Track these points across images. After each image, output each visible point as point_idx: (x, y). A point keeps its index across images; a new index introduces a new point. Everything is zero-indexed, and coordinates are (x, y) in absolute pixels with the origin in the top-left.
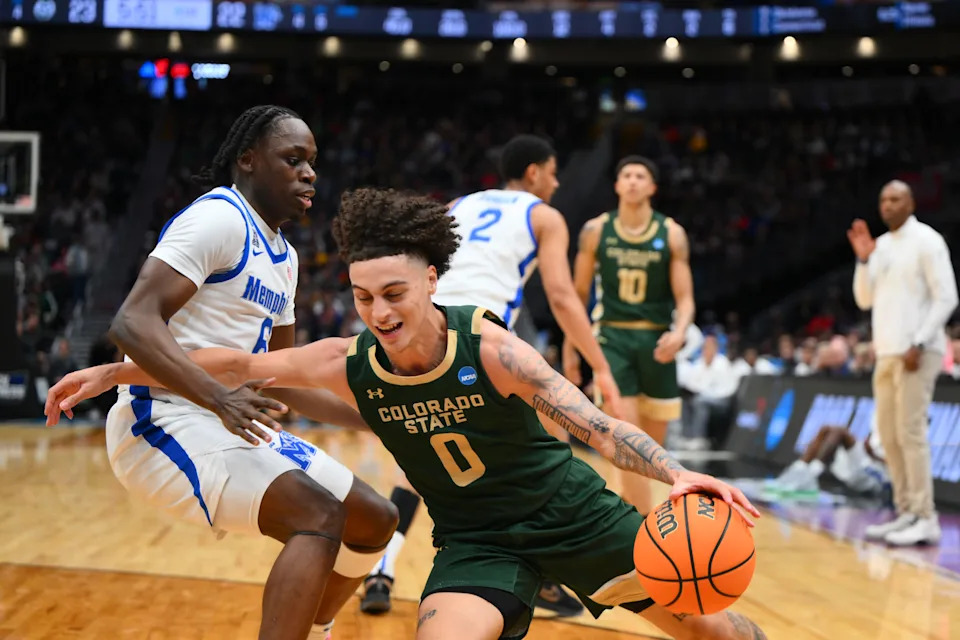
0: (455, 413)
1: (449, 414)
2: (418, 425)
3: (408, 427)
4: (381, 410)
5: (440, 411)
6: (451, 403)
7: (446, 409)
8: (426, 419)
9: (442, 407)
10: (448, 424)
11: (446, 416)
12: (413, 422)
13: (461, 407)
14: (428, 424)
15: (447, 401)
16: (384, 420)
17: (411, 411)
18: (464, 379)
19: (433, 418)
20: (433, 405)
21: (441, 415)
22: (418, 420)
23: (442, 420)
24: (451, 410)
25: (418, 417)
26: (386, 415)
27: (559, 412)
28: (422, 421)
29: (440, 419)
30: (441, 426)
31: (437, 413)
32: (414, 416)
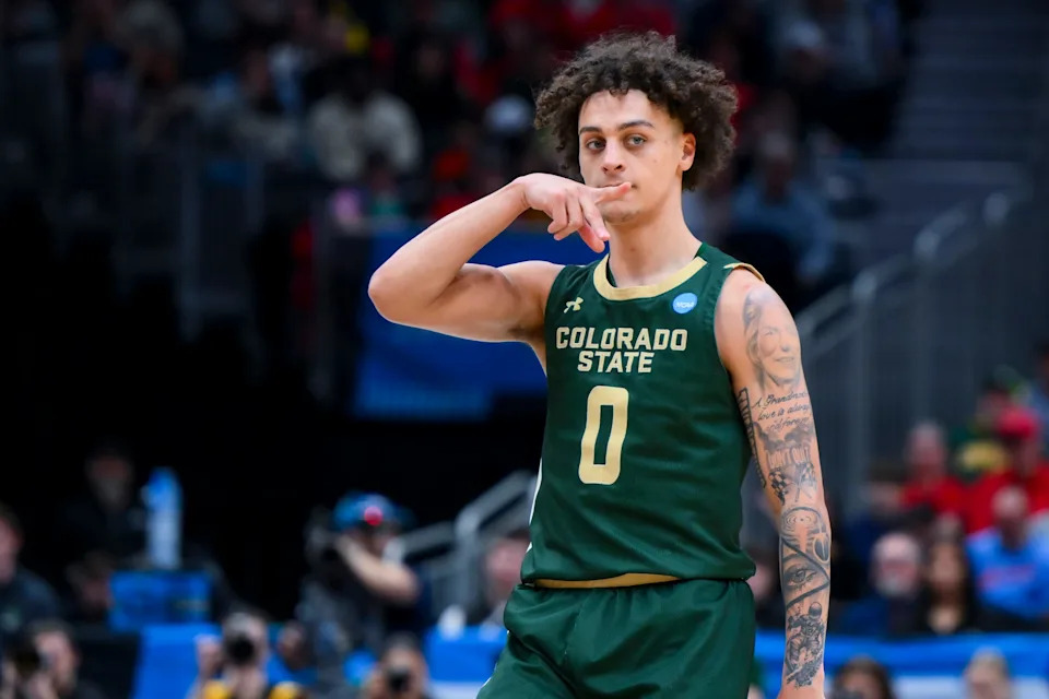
0: (643, 354)
1: (637, 354)
2: (596, 360)
3: (582, 359)
4: (561, 331)
5: (629, 346)
7: (637, 347)
9: (633, 343)
10: (629, 369)
11: (632, 356)
12: (591, 354)
13: (657, 346)
14: (608, 360)
15: (644, 332)
17: (597, 339)
18: (679, 305)
19: (618, 355)
20: (626, 335)
21: (627, 354)
23: (625, 361)
24: (642, 348)
25: (601, 349)
26: (563, 337)
28: (602, 355)
29: (623, 357)
30: (620, 370)
31: (624, 349)
32: (596, 347)
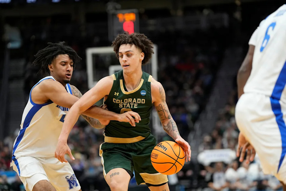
0: (135, 104)
1: (133, 104)
4: (114, 99)
5: (131, 102)
6: (135, 101)
7: (133, 102)
8: (126, 104)
9: (132, 101)
10: (132, 107)
11: (132, 104)
12: (122, 104)
13: (138, 102)
16: (114, 102)
17: (123, 101)
18: (142, 93)
20: (130, 100)
21: (131, 104)
22: (123, 104)
23: (130, 105)
24: (134, 103)
25: (124, 103)
26: (115, 101)
27: (164, 111)
30: (130, 107)
32: (123, 102)
